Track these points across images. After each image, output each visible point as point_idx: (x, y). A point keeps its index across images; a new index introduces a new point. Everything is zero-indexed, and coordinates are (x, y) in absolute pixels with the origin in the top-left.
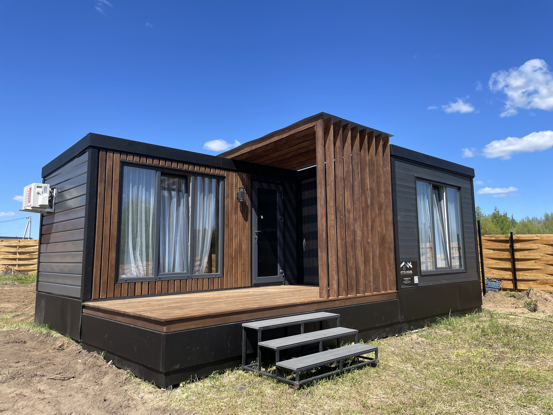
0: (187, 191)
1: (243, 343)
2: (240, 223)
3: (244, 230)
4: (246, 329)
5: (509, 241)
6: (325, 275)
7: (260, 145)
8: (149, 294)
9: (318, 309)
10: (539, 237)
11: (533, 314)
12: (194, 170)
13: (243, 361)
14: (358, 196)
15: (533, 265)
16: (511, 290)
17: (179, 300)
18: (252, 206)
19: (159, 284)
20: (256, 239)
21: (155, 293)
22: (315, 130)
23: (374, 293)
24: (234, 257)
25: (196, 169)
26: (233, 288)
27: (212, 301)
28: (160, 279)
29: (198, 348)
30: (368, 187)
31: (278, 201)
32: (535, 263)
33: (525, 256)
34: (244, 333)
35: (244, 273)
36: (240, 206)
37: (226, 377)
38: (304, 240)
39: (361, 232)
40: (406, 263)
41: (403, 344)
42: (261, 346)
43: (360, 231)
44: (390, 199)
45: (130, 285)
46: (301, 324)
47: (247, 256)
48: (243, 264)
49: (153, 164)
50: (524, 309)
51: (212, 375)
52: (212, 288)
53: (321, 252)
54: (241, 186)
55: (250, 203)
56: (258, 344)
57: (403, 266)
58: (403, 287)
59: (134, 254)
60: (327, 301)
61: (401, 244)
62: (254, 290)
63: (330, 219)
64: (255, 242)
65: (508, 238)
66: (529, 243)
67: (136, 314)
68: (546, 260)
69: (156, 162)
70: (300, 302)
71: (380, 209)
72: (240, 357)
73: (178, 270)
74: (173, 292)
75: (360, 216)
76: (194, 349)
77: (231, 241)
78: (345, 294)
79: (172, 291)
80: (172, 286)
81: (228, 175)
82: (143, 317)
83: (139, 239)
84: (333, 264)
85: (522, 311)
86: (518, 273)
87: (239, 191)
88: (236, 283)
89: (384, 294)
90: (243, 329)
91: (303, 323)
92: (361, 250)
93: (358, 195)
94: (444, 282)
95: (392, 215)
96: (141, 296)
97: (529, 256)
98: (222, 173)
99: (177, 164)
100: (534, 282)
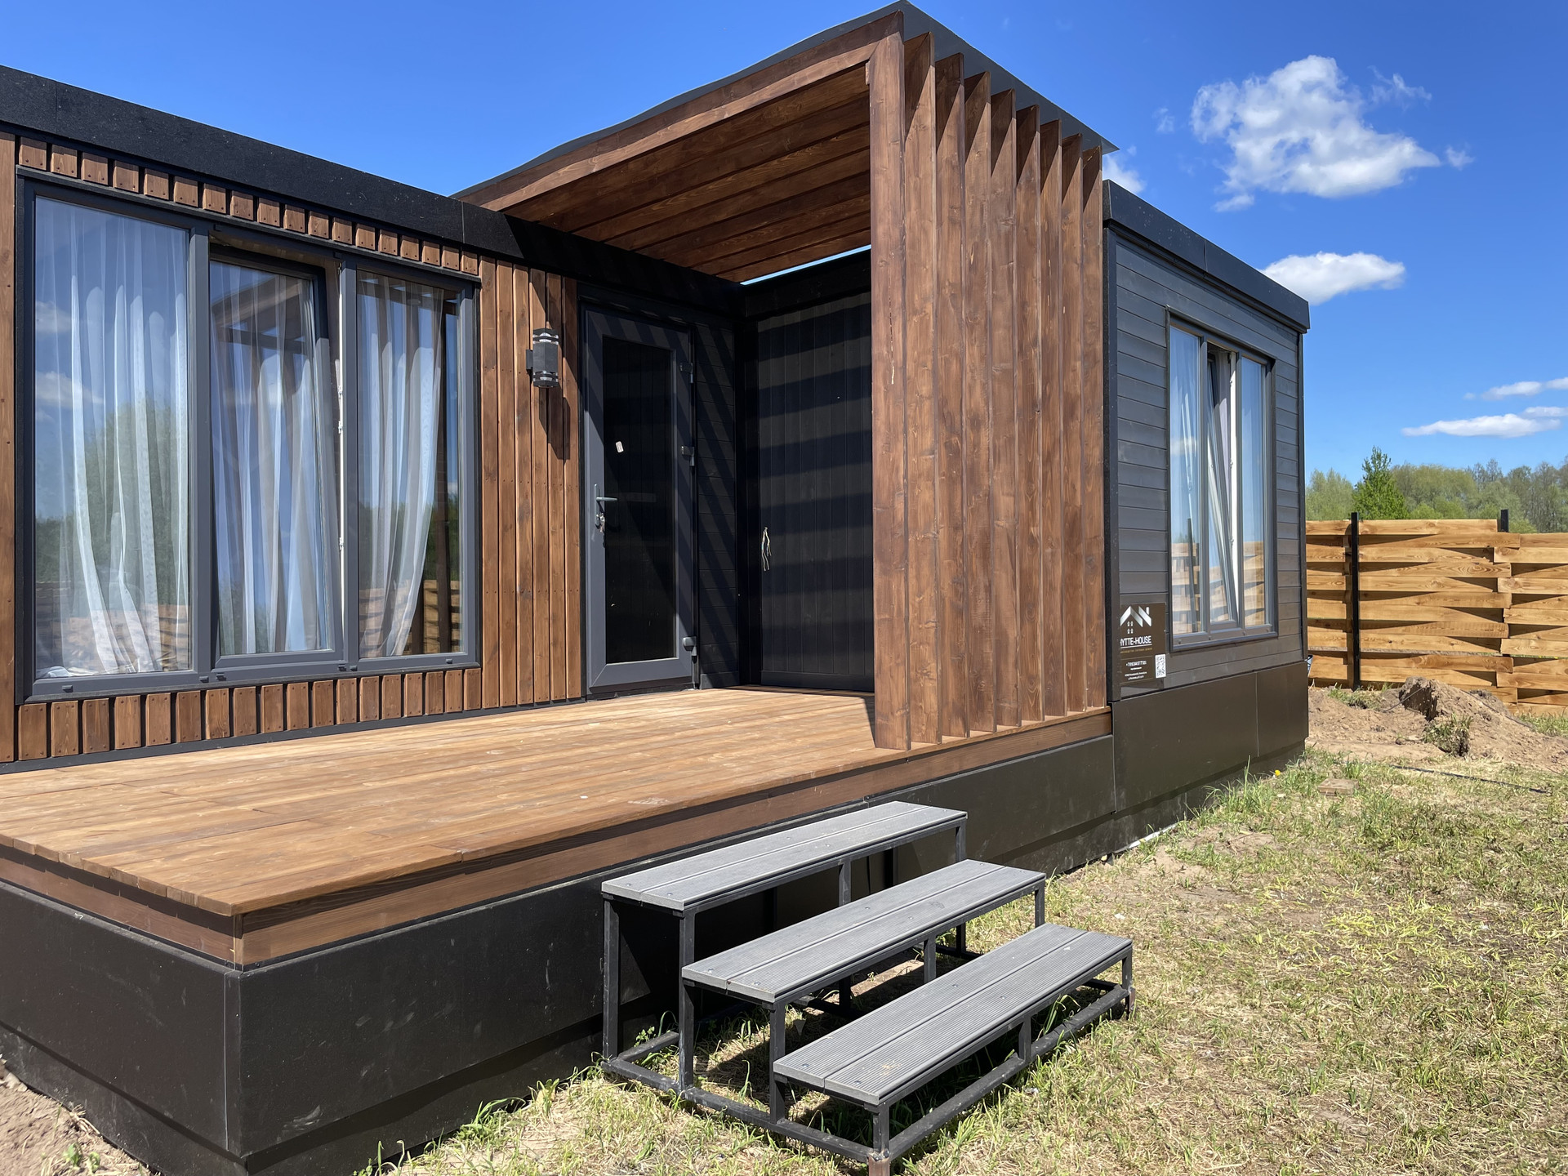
0: (326, 329)
1: (608, 966)
2: (539, 466)
3: (555, 492)
4: (624, 906)
5: (1346, 540)
6: (899, 661)
7: (623, 154)
8: (178, 740)
9: (878, 791)
10: (1437, 527)
11: (1460, 761)
12: (354, 244)
13: (606, 1037)
14: (1008, 365)
15: (1412, 612)
16: (1344, 684)
17: (306, 767)
18: (584, 406)
19: (217, 701)
20: (598, 527)
21: (203, 737)
22: (867, 80)
23: (1048, 718)
24: (521, 593)
25: (363, 239)
26: (518, 707)
27: (452, 772)
28: (224, 679)
29: (410, 1017)
30: (1037, 332)
31: (675, 392)
32: (1418, 604)
33: (1389, 583)
34: (610, 922)
35: (559, 650)
36: (541, 403)
37: (538, 1121)
38: (765, 533)
39: (1012, 498)
40: (1135, 609)
41: (1144, 895)
42: (695, 982)
43: (1008, 495)
44: (1096, 382)
45: (90, 706)
46: (842, 866)
47: (569, 587)
48: (554, 619)
49: (171, 199)
50: (1429, 746)
51: (476, 1125)
52: (438, 709)
53: (885, 572)
54: (543, 323)
55: (575, 391)
56: (684, 974)
57: (1126, 621)
58: (1126, 691)
59: (103, 579)
60: (906, 759)
61: (1123, 543)
62: (599, 715)
63: (915, 446)
64: (595, 537)
65: (1341, 530)
66: (1405, 546)
67: (95, 866)
68: (1451, 597)
69: (184, 193)
70: (817, 772)
71: (1070, 414)
72: (595, 1025)
73: (297, 642)
74: (281, 729)
75: (1011, 440)
76: (390, 1024)
77: (510, 533)
78: (961, 729)
79: (277, 726)
80: (277, 708)
81: (492, 279)
82: (126, 882)
83: (121, 517)
84: (925, 617)
85: (1425, 755)
86: (1364, 635)
87: (533, 342)
88: (529, 686)
89: (1074, 720)
90: (607, 905)
91: (846, 859)
92: (1010, 567)
93: (1005, 362)
94: (1227, 670)
95: (1101, 441)
96: (142, 749)
97: (1401, 583)
98: (467, 265)
99: (278, 209)
100: (1410, 660)
